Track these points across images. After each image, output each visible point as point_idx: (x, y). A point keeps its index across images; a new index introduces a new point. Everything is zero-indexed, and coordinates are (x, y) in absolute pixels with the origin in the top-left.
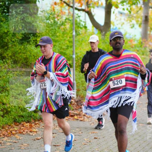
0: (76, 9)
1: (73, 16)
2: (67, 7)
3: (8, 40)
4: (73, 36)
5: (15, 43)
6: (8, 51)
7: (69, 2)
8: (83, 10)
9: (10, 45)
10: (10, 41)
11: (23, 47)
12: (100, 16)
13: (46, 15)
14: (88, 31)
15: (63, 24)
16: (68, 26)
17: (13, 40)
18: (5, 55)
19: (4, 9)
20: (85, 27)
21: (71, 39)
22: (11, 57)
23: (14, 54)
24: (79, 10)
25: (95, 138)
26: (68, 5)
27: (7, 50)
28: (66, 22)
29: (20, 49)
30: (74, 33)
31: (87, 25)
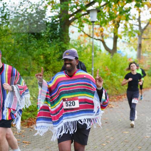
0: (95, 39)
1: (93, 43)
2: (89, 38)
3: (50, 59)
4: (92, 56)
5: (55, 61)
6: (51, 65)
7: (90, 34)
8: (99, 40)
9: (51, 62)
10: (51, 59)
11: (59, 63)
12: (110, 43)
13: (75, 43)
14: (102, 53)
15: (86, 48)
16: (89, 49)
17: (54, 58)
18: (48, 68)
19: (49, 39)
20: (100, 50)
21: (91, 58)
22: (52, 69)
23: (54, 67)
24: (97, 40)
25: (106, 123)
26: (89, 36)
27: (49, 65)
28: (88, 47)
29: (58, 64)
30: (93, 54)
31: (101, 49)
